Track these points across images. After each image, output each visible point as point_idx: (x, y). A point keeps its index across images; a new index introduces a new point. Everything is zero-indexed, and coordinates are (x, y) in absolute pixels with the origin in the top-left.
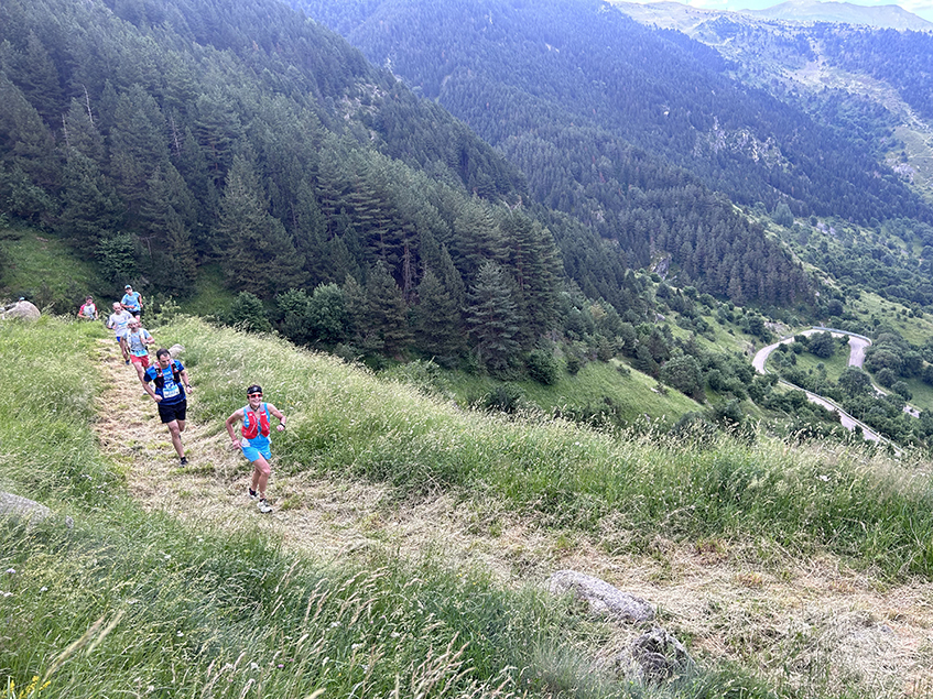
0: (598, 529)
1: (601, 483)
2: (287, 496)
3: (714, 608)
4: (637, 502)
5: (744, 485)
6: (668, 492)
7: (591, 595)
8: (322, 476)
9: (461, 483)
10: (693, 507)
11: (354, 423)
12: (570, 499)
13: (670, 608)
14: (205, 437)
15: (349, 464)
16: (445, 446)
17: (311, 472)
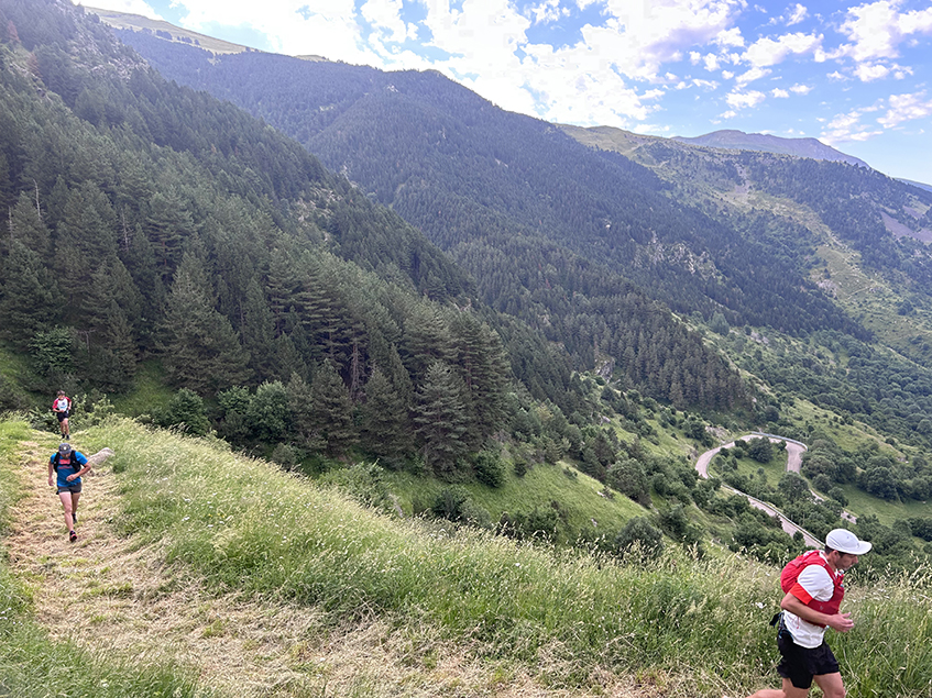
0: (537, 659)
1: (541, 608)
2: (210, 622)
4: (576, 629)
5: (683, 610)
6: (608, 618)
8: (249, 599)
9: (396, 607)
10: (633, 635)
11: (286, 540)
12: (508, 625)
14: (127, 552)
15: (279, 586)
16: (381, 567)
17: (238, 593)
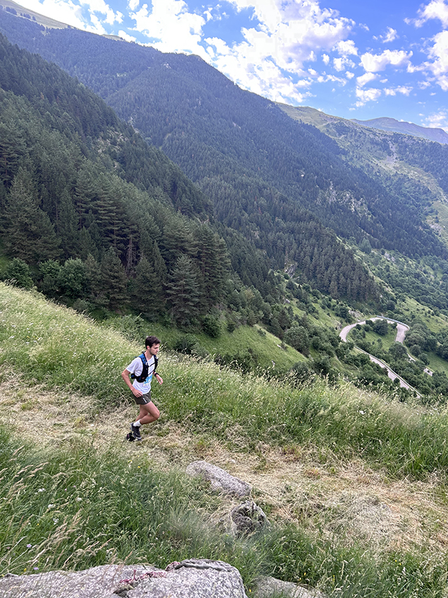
1: (231, 405)
2: (25, 400)
3: (288, 489)
4: (251, 419)
5: (316, 413)
6: (270, 414)
7: (213, 478)
8: (50, 389)
11: (76, 355)
12: (210, 414)
13: (262, 488)
15: (70, 382)
17: (43, 385)
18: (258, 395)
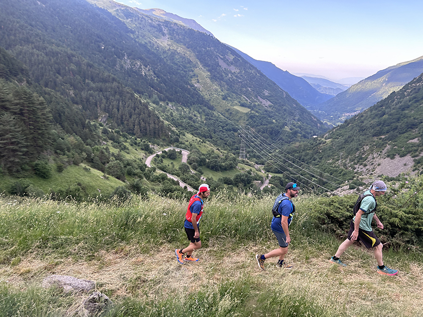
1: (71, 229)
6: (103, 229)
7: (65, 284)
12: (55, 240)
13: (103, 281)
18: (91, 218)
